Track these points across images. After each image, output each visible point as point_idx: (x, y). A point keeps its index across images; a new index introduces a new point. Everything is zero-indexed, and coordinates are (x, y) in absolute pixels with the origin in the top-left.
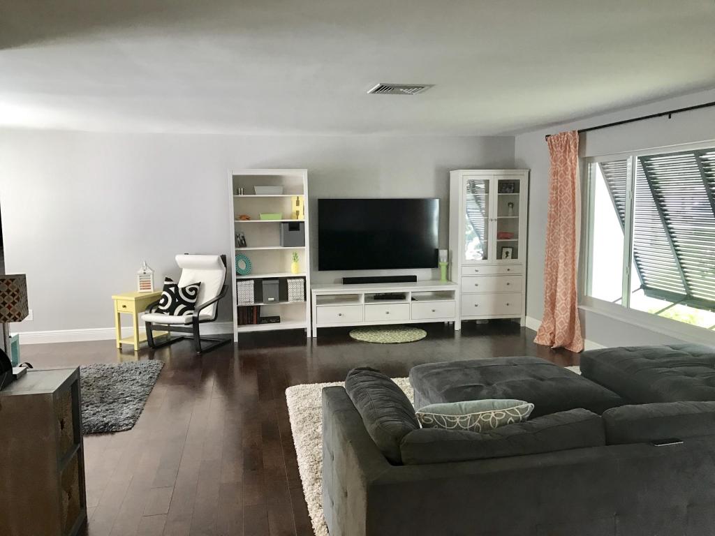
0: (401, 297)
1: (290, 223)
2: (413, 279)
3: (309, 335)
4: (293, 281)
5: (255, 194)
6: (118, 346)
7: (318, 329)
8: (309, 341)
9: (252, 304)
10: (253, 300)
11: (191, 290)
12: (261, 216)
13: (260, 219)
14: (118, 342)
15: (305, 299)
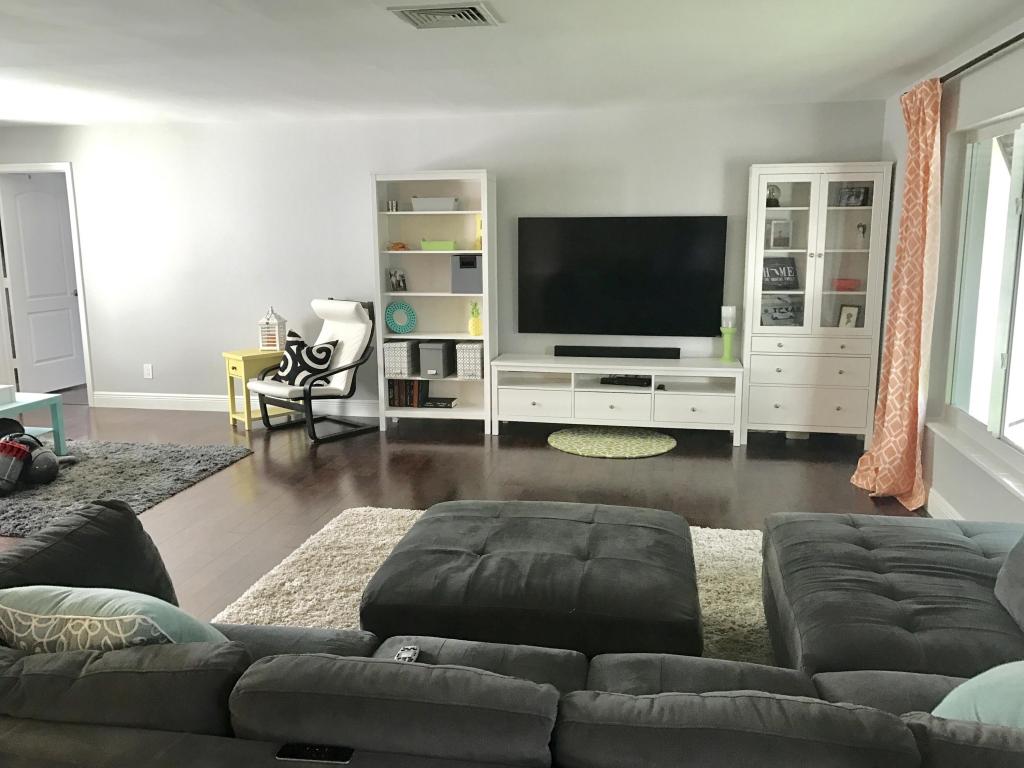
0: (643, 382)
1: (461, 256)
2: (674, 354)
3: (487, 431)
4: (464, 346)
5: (412, 210)
6: (231, 423)
7: (500, 423)
8: (487, 441)
9: (405, 377)
10: (405, 371)
11: (320, 351)
12: (423, 244)
13: (420, 249)
14: (232, 416)
15: (483, 377)
